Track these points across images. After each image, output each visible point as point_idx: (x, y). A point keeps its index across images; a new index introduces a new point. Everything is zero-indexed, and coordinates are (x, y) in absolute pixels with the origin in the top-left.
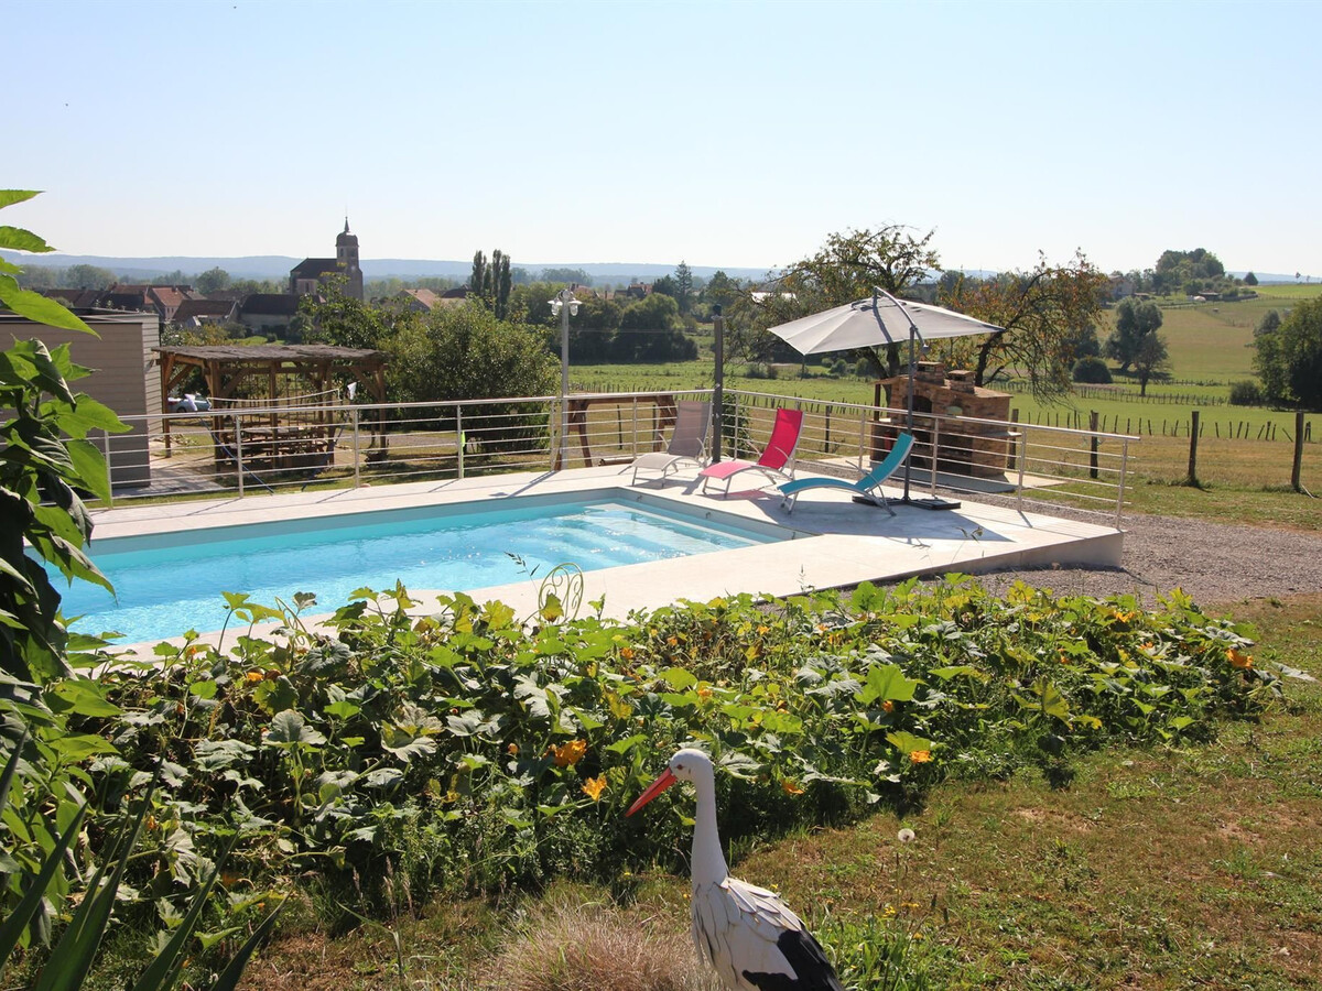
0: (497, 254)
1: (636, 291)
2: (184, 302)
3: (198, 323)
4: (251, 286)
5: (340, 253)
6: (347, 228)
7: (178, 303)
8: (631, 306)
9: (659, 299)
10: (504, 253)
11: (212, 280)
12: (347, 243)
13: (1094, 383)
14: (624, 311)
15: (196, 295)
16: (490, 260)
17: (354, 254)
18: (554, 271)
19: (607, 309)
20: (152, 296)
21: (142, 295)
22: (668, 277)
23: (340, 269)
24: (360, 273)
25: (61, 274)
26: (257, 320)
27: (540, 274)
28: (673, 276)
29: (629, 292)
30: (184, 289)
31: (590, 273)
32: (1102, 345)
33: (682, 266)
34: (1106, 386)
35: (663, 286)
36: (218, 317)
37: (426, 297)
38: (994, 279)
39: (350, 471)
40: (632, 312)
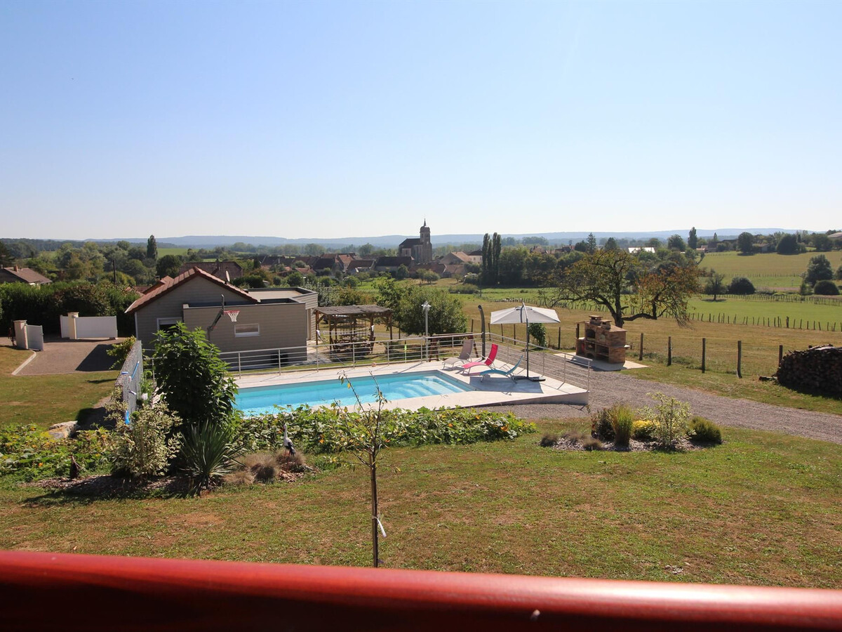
0: (495, 235)
1: (566, 249)
2: (352, 261)
3: (357, 271)
4: (382, 253)
5: (422, 236)
6: (425, 224)
7: (350, 262)
8: (562, 258)
9: (576, 254)
10: (498, 234)
11: (366, 249)
12: (425, 231)
13: (827, 294)
14: (557, 260)
15: (358, 258)
16: (491, 238)
17: (428, 236)
18: (528, 238)
19: (549, 260)
20: (339, 259)
21: (334, 258)
22: (583, 242)
23: (422, 243)
24: (430, 244)
25: (303, 247)
26: (383, 269)
27: (521, 239)
28: (586, 241)
29: (563, 250)
30: (352, 255)
31: (548, 238)
32: (835, 273)
33: (591, 235)
34: (834, 296)
35: (580, 247)
36: (366, 268)
37: (461, 256)
38: (772, 236)
39: (378, 355)
40: (562, 260)
